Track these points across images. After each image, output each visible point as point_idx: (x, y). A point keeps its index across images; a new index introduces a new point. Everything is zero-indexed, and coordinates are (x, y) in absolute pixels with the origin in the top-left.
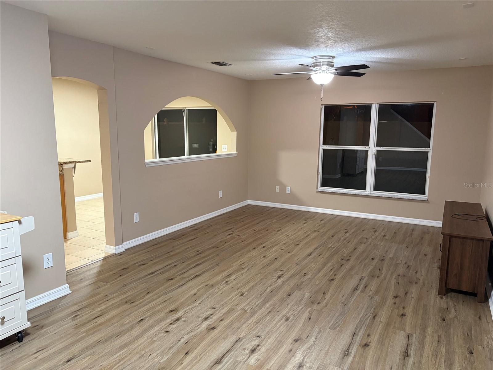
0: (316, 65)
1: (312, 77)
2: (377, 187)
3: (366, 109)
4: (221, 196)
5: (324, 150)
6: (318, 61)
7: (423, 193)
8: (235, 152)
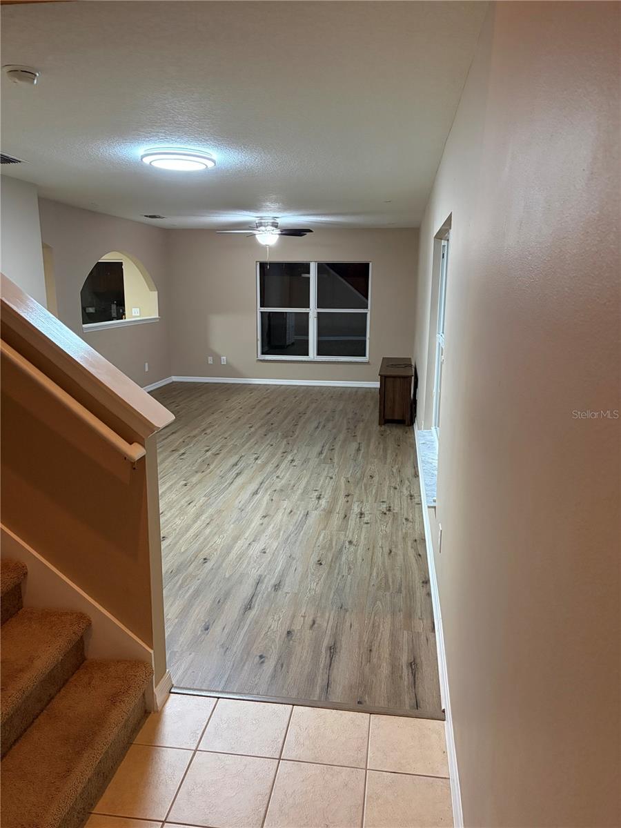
0: (261, 225)
1: (257, 236)
2: (320, 352)
3: (305, 267)
4: (147, 370)
5: (262, 313)
6: (263, 221)
7: (364, 355)
8: (156, 315)
